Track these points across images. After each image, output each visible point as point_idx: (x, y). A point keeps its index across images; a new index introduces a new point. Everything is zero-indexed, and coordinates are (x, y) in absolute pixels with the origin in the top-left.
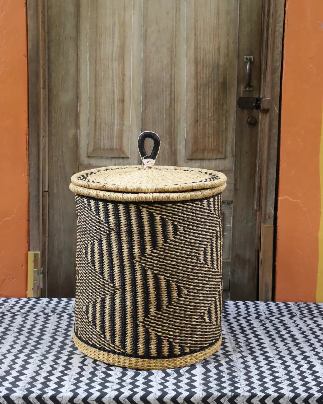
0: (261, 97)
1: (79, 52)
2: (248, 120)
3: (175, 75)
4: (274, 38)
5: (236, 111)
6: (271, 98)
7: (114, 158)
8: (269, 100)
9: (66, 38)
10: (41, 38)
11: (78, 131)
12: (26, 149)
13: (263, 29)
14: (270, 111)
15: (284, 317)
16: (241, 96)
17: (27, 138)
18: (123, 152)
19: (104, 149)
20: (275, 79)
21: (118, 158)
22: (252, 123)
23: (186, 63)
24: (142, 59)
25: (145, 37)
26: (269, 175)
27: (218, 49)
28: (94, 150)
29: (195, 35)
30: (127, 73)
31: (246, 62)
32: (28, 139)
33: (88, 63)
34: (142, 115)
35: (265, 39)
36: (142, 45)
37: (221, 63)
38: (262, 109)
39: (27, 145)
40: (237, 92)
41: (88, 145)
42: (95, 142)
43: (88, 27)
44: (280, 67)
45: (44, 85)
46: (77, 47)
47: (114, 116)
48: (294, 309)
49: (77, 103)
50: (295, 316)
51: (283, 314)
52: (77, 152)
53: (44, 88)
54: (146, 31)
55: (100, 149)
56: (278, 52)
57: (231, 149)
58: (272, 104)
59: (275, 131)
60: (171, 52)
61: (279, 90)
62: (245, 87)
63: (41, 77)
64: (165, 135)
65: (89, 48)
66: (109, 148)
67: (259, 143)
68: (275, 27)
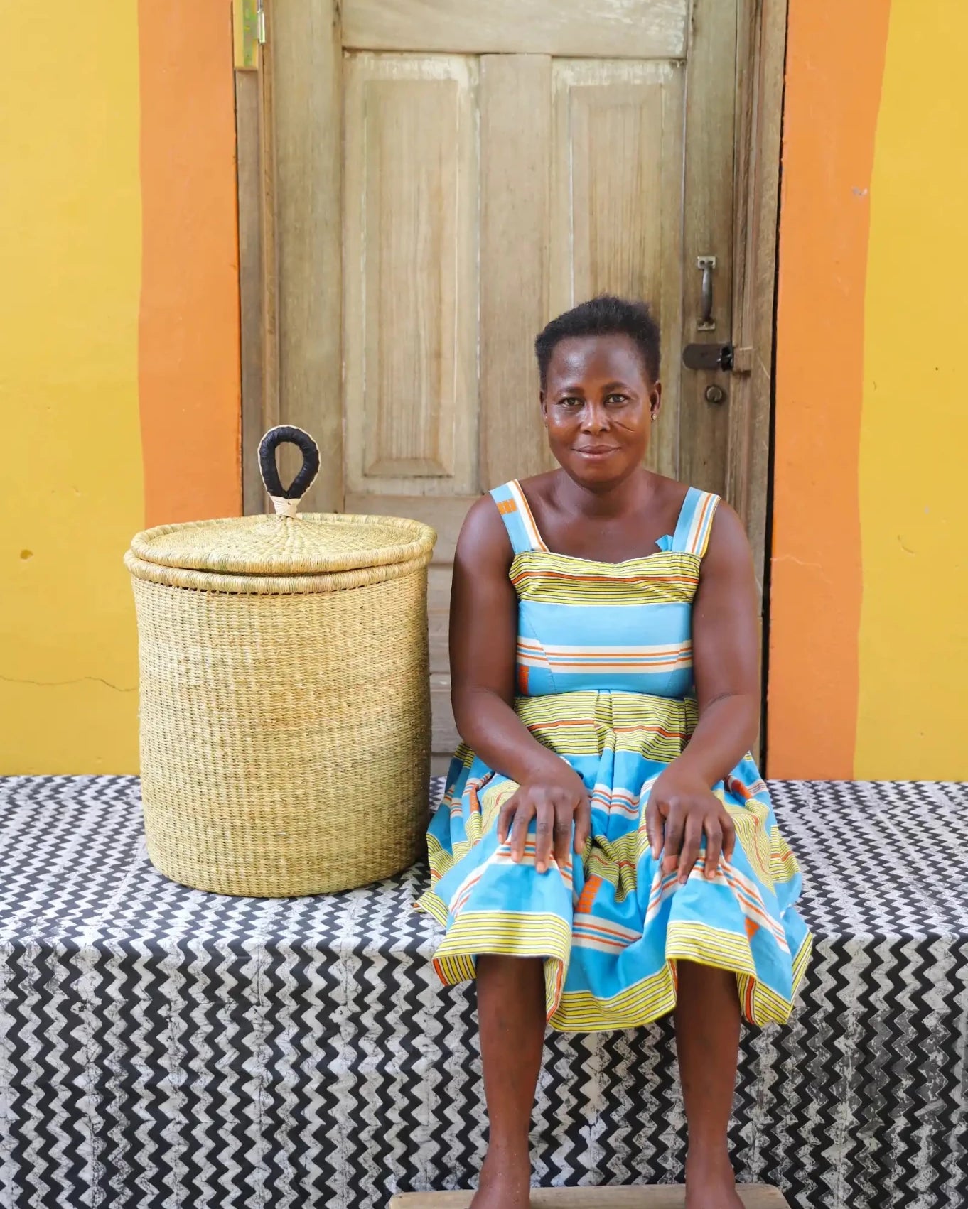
0: (734, 343)
1: (344, 255)
2: (706, 392)
3: (548, 301)
4: (759, 222)
5: (681, 375)
6: (754, 347)
7: (420, 477)
8: (750, 351)
9: (316, 225)
10: (266, 227)
11: (344, 420)
12: (238, 459)
13: (737, 198)
14: (752, 374)
15: (781, 808)
16: (692, 341)
17: (238, 439)
18: (440, 465)
19: (398, 459)
20: (762, 306)
21: (428, 477)
22: (716, 399)
23: (572, 273)
24: (479, 265)
25: (483, 219)
26: (753, 512)
27: (641, 242)
28: (379, 460)
29: (592, 213)
30: (447, 297)
31: (700, 269)
32: (240, 441)
33: (364, 277)
34: (479, 385)
35: (740, 222)
36: (478, 236)
37: (647, 272)
38: (734, 369)
39: (238, 454)
40: (683, 334)
41: (364, 451)
42: (379, 443)
43: (363, 197)
44: (772, 283)
45: (273, 325)
46: (341, 245)
47: (420, 386)
48: (803, 792)
49: (341, 362)
50: (803, 806)
51: (778, 803)
52: (341, 465)
53: (271, 332)
54: (486, 206)
55: (390, 458)
56: (767, 251)
57: (670, 455)
58: (756, 360)
59: (764, 416)
60: (541, 250)
61: (771, 330)
62: (700, 324)
63: (266, 307)
64: (528, 427)
65: (365, 244)
66: (409, 456)
67: (730, 442)
68: (761, 197)
